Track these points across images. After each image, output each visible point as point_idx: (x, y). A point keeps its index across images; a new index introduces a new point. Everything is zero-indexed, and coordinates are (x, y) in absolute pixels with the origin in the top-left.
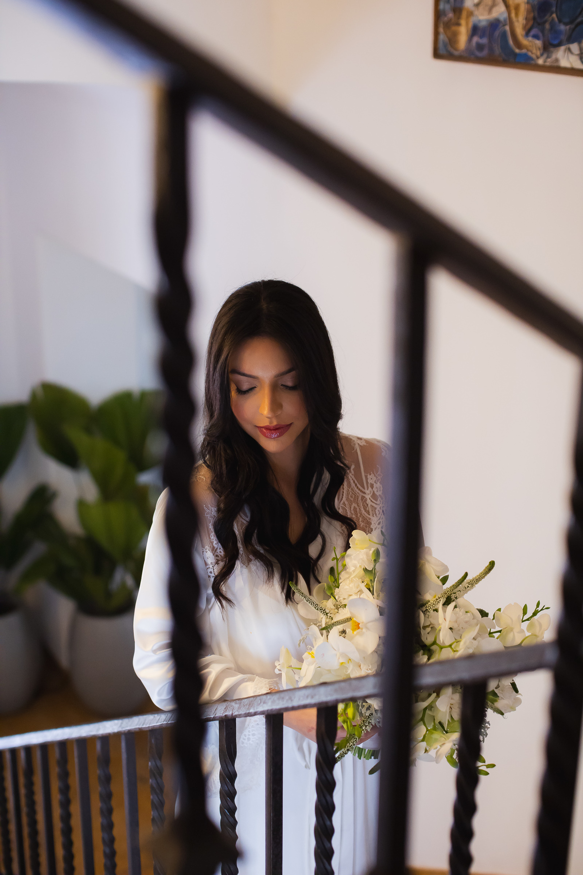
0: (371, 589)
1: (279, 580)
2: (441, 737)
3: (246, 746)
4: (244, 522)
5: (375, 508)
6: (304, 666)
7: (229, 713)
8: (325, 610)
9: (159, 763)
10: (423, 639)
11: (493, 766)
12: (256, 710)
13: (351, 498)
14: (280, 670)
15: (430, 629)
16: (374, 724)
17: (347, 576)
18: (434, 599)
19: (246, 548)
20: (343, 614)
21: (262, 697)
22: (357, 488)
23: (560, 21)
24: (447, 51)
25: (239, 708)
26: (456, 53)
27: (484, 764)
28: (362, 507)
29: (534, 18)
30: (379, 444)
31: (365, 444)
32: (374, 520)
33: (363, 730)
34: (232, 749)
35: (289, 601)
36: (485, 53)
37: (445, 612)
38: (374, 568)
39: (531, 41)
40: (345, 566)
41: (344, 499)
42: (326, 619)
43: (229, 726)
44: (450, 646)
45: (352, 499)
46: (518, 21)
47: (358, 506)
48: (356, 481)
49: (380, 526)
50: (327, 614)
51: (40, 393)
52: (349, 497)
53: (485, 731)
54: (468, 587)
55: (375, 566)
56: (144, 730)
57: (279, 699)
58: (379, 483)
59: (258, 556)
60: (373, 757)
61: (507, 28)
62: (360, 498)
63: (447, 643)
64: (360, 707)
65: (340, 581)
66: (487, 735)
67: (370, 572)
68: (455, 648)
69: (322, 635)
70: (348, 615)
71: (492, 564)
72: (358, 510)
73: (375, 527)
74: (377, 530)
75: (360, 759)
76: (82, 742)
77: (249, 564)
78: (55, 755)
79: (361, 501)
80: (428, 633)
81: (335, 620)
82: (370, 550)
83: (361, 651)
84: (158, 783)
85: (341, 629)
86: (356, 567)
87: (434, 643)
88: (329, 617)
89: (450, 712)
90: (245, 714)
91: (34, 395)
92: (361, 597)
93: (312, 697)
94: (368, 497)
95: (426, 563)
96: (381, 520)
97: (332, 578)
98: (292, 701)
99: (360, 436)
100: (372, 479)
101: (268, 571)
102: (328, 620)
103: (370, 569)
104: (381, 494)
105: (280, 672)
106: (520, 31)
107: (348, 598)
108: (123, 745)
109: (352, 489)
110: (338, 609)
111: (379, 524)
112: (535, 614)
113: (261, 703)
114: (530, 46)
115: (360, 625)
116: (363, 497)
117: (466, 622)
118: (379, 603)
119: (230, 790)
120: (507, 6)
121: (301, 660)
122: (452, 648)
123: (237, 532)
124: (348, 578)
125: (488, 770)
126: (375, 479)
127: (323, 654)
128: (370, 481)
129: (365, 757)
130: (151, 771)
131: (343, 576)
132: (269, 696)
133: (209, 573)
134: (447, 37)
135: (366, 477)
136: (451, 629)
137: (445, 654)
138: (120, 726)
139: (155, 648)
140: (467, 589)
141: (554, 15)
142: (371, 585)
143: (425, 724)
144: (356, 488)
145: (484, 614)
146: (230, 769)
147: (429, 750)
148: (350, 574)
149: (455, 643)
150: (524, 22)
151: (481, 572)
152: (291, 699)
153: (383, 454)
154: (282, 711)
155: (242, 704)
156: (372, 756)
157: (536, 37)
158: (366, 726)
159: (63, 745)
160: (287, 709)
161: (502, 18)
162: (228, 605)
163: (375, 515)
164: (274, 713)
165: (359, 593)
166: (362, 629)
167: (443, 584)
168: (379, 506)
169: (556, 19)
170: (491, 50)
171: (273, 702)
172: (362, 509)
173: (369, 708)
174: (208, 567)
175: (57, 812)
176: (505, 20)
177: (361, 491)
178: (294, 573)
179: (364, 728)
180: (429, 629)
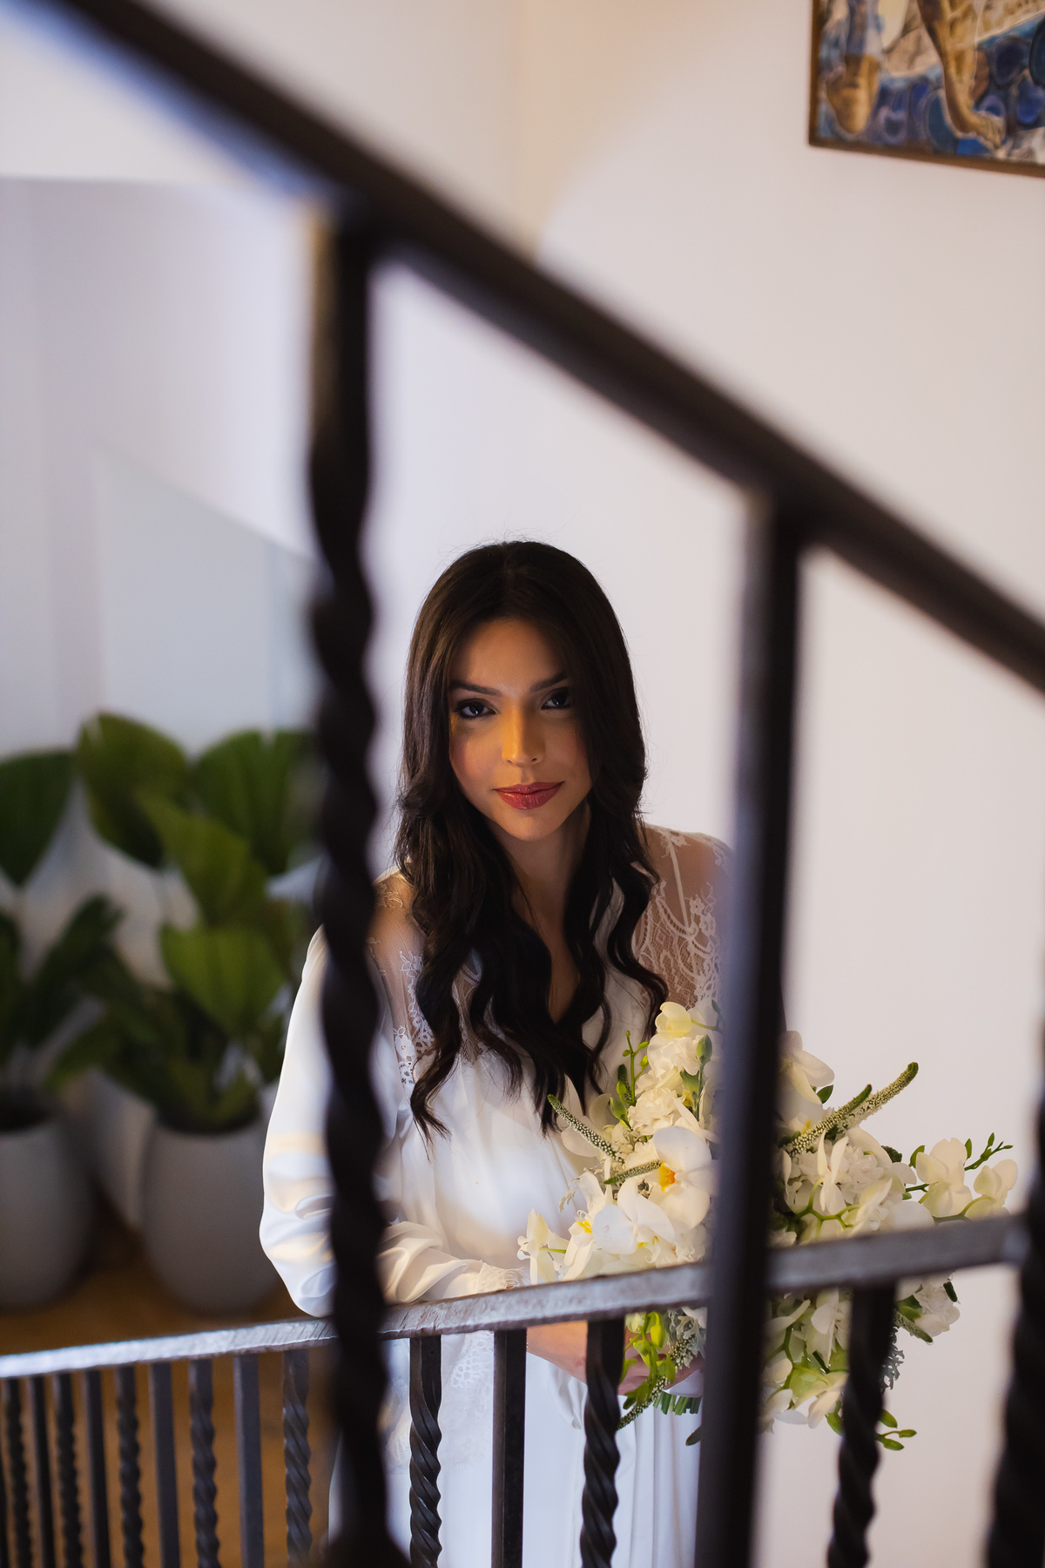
0: (694, 1109)
1: (530, 1089)
2: (818, 1379)
3: (462, 1386)
4: (470, 981)
5: (703, 960)
6: (572, 1246)
7: (429, 1325)
8: (610, 1146)
9: (300, 1411)
10: (789, 1202)
11: (912, 1433)
12: (477, 1322)
13: (659, 941)
14: (526, 1253)
15: (801, 1184)
16: (695, 1354)
17: (649, 1083)
18: (809, 1131)
19: (474, 1029)
20: (644, 1154)
21: (489, 1298)
22: (672, 922)
23: (1037, 82)
24: (833, 132)
25: (447, 1317)
26: (850, 137)
27: (894, 1429)
28: (680, 957)
29: (991, 77)
30: (709, 844)
31: (685, 844)
32: (700, 982)
33: (677, 1364)
34: (434, 1389)
35: (549, 1130)
36: (902, 136)
37: (828, 1153)
38: (701, 1072)
39: (984, 118)
40: (646, 1067)
41: (647, 941)
42: (612, 1162)
43: (428, 1348)
44: (839, 1216)
45: (662, 943)
46: (961, 81)
47: (673, 956)
48: (669, 911)
49: (710, 993)
50: (614, 1153)
51: (95, 732)
52: (657, 939)
53: (895, 1368)
54: (868, 1108)
55: (702, 1068)
56: (274, 1349)
57: (518, 1302)
58: (709, 915)
59: (493, 1044)
60: (688, 1410)
61: (942, 93)
62: (675, 941)
63: (833, 1212)
64: (673, 1324)
65: (637, 1092)
66: (897, 1375)
67: (694, 1078)
68: (847, 1219)
69: (604, 1190)
70: (654, 1157)
71: (913, 1069)
72: (672, 963)
73: (702, 993)
74: (705, 999)
75: (666, 1413)
76: (163, 1369)
77: (476, 1059)
78: (113, 1390)
79: (677, 947)
80: (797, 1192)
81: (629, 1165)
82: (693, 1039)
83: (677, 1223)
84: (298, 1444)
85: (640, 1181)
86: (667, 1069)
87: (809, 1210)
88: (617, 1159)
89: (834, 1334)
90: (458, 1328)
91: (84, 736)
92: (677, 1123)
93: (580, 1302)
94: (690, 939)
95: (794, 1063)
96: (712, 982)
97: (624, 1086)
98: (542, 1307)
99: (675, 829)
100: (696, 906)
101: (512, 1072)
102: (615, 1164)
103: (692, 1072)
104: (713, 935)
105: (528, 1257)
106: (964, 99)
107: (652, 1125)
108: (237, 1374)
109: (662, 925)
110: (633, 1143)
111: (709, 988)
112: (985, 1157)
113: (486, 1308)
114: (983, 126)
115: (675, 1176)
116: (681, 940)
117: (865, 1172)
118: (710, 1135)
119: (429, 1462)
120: (942, 54)
121: (566, 1236)
122: (841, 1221)
123: (458, 1002)
124: (652, 1088)
125: (903, 1441)
126: (702, 907)
127: (608, 1227)
128: (693, 911)
129: (674, 1410)
130: (287, 1423)
131: (642, 1084)
132: (501, 1298)
133: (403, 1073)
134: (834, 107)
135: (687, 903)
136: (838, 1184)
137: (830, 1230)
138: (233, 1341)
139: (301, 1206)
140: (866, 1113)
141: (1027, 72)
142: (693, 1101)
143: (789, 1356)
144: (668, 923)
145: (895, 1157)
146: (429, 1426)
147: (798, 1403)
148: (657, 1081)
149: (847, 1213)
150: (973, 83)
151: (892, 1082)
152: (540, 1304)
153: (718, 862)
154: (524, 1326)
155: (452, 1310)
156: (687, 1407)
157: (993, 110)
158: (682, 1358)
159: (128, 1371)
160: (534, 1322)
161: (932, 76)
162: (437, 1133)
163: (701, 973)
164: (511, 1328)
165: (672, 1116)
166: (679, 1183)
167: (823, 1102)
168: (709, 955)
169: (1030, 79)
170: (913, 132)
171: (509, 1307)
172: (680, 961)
173: (688, 1325)
174: (401, 1063)
175: (115, 1490)
176: (938, 79)
177: (678, 928)
178: (559, 1077)
179: (678, 1361)
180: (798, 1185)
